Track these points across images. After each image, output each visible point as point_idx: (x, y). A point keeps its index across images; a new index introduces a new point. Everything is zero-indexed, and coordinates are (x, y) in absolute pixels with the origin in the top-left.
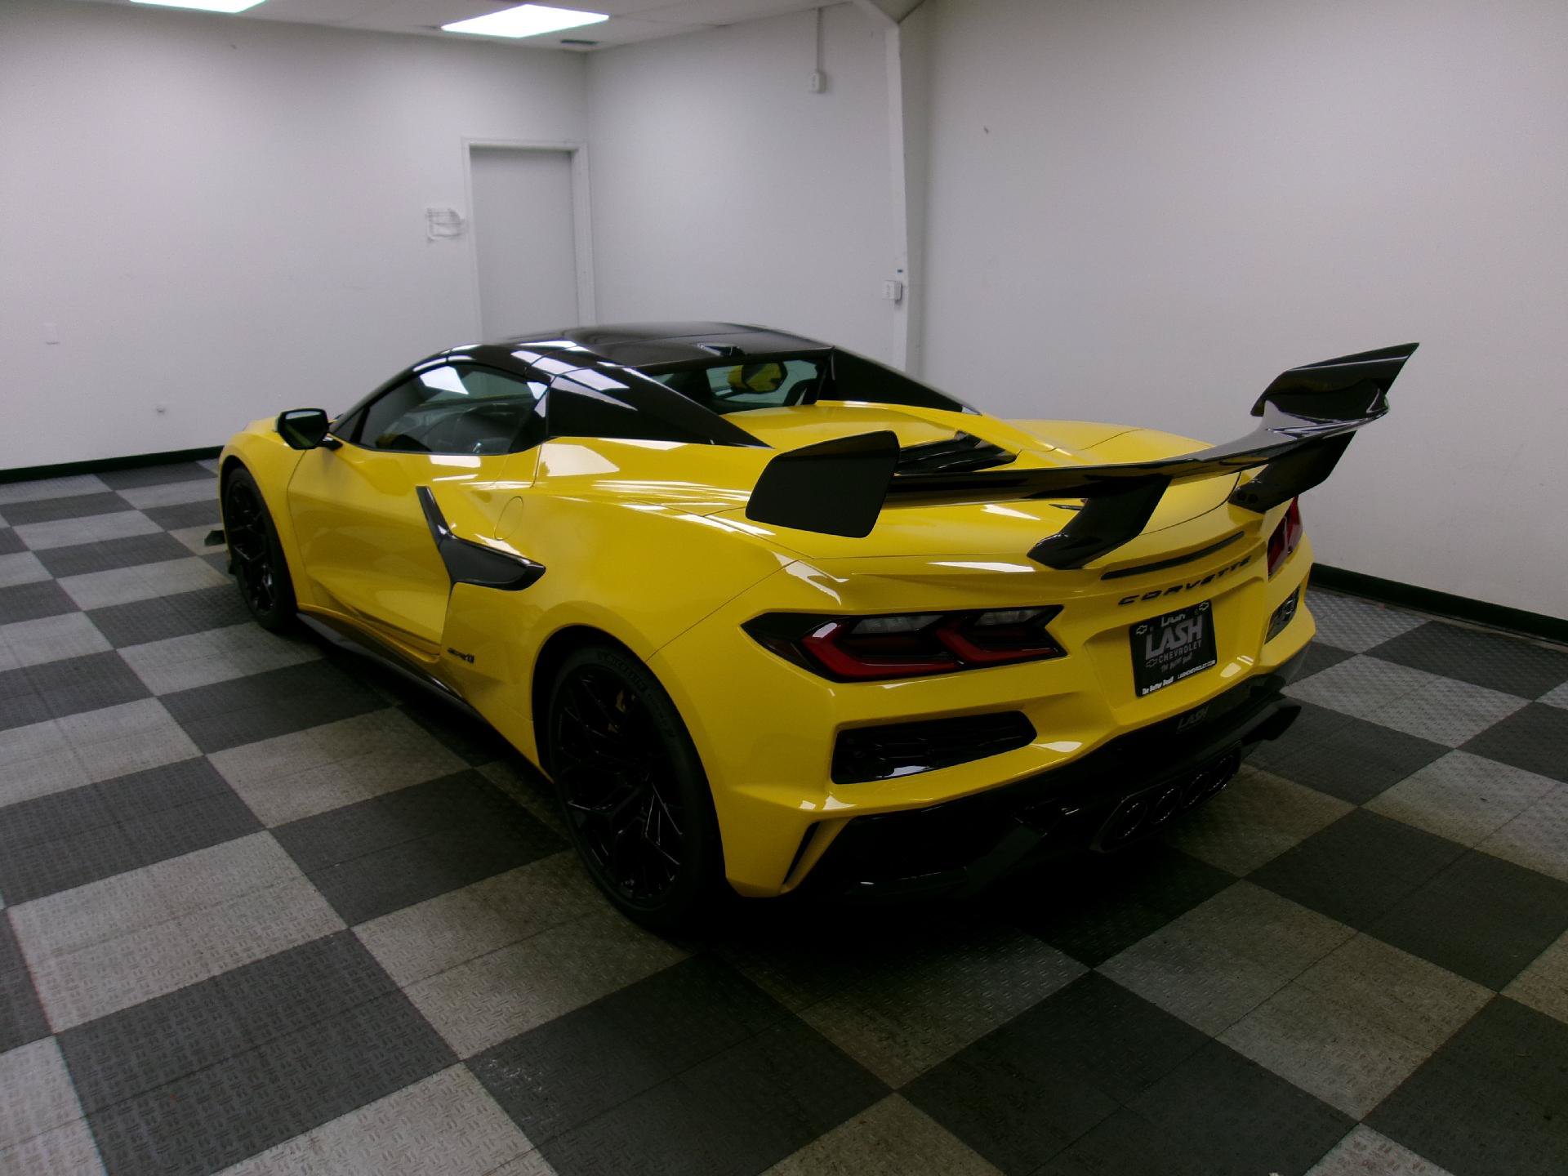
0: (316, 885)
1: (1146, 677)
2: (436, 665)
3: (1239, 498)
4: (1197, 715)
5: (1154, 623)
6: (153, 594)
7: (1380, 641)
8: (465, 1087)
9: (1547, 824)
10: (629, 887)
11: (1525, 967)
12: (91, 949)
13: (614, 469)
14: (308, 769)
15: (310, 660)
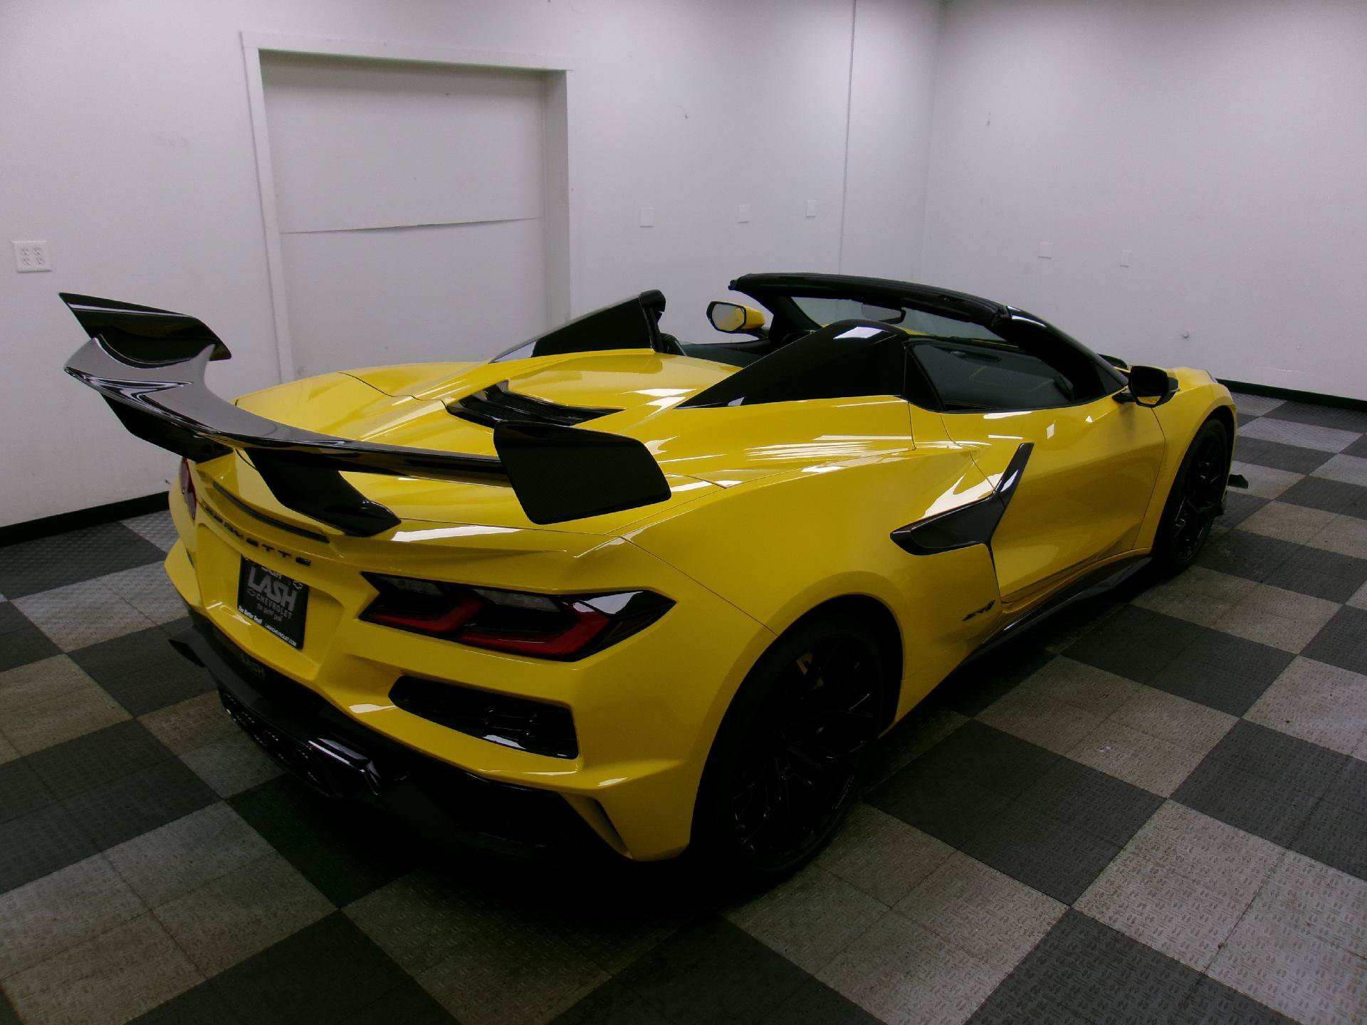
1: (246, 599)
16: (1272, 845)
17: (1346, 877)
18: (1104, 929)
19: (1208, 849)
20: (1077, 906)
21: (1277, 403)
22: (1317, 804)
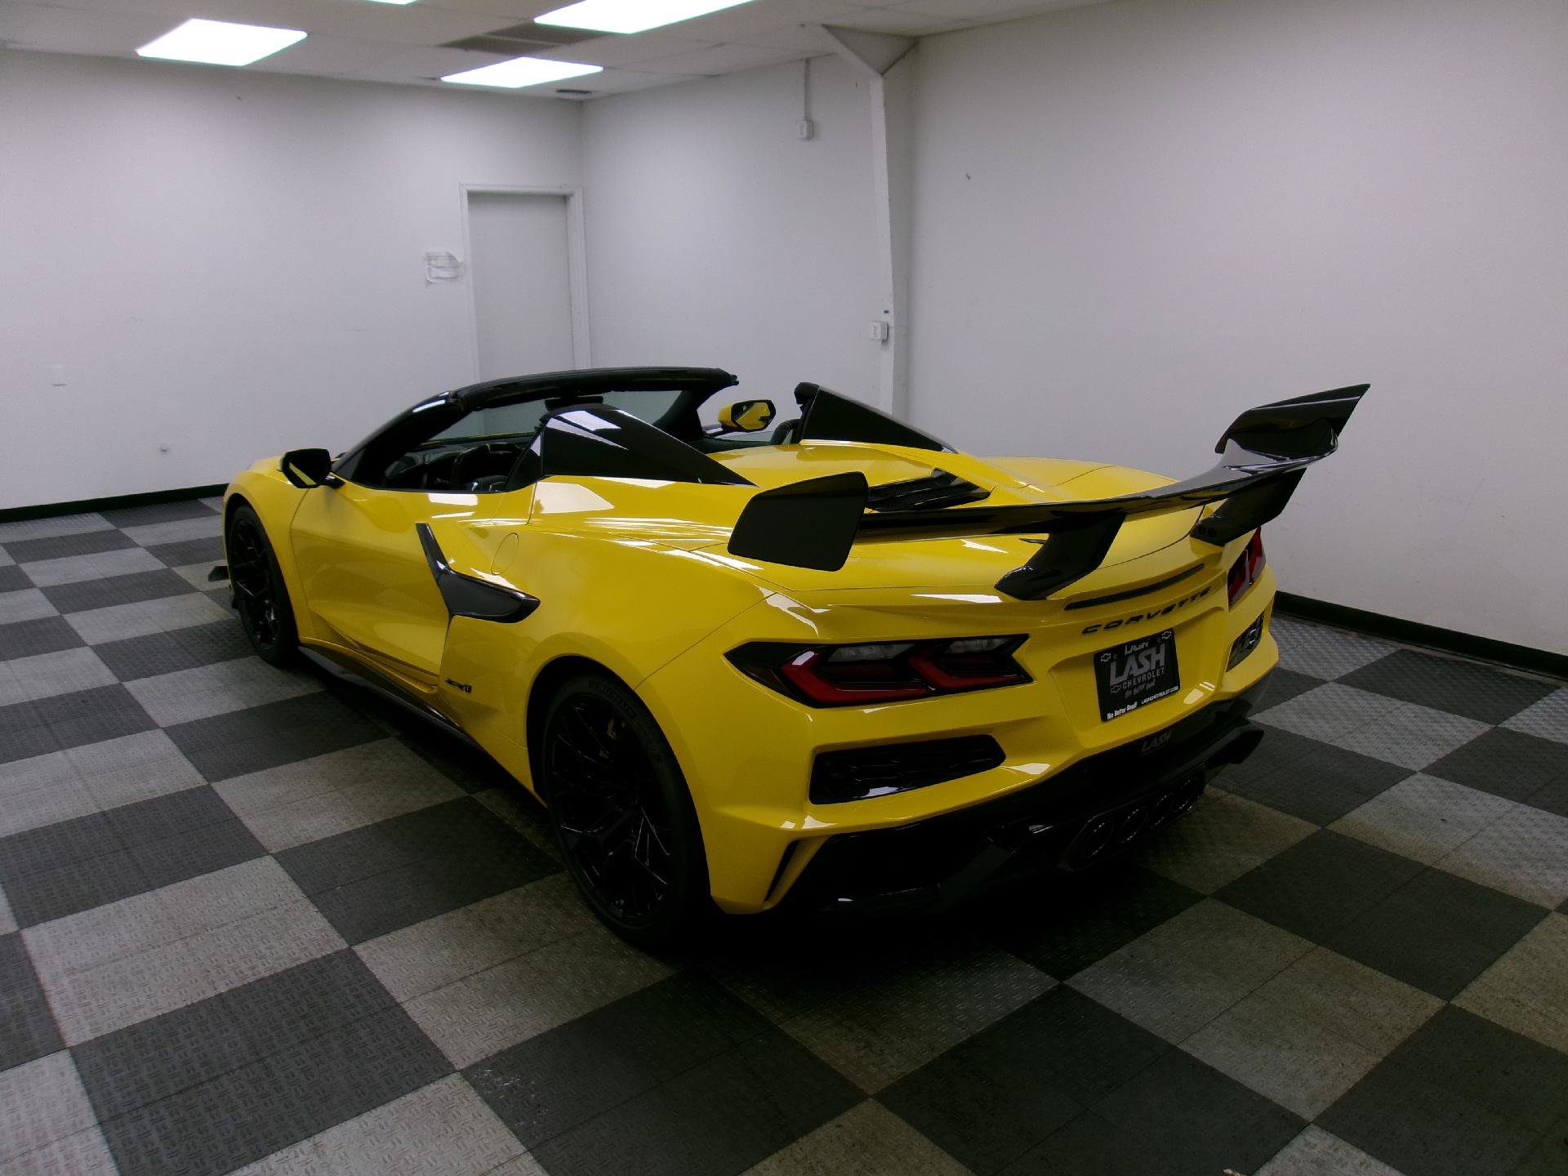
0: (318, 907)
1: (1111, 702)
2: (434, 695)
3: (1201, 532)
4: (1161, 738)
5: (1118, 651)
6: (156, 629)
7: (1351, 670)
8: (460, 1096)
9: (1503, 842)
10: (619, 906)
11: (1475, 978)
12: (102, 968)
13: (609, 506)
14: (311, 797)
15: (312, 692)
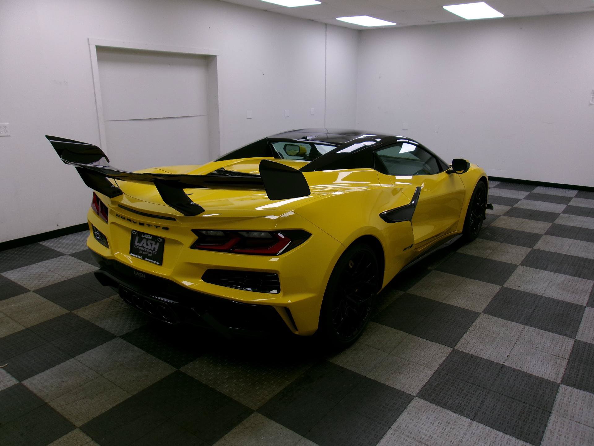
1: (134, 250)
16: (520, 325)
17: (547, 332)
18: (467, 354)
19: (498, 327)
20: (456, 348)
21: (497, 183)
22: (533, 311)
